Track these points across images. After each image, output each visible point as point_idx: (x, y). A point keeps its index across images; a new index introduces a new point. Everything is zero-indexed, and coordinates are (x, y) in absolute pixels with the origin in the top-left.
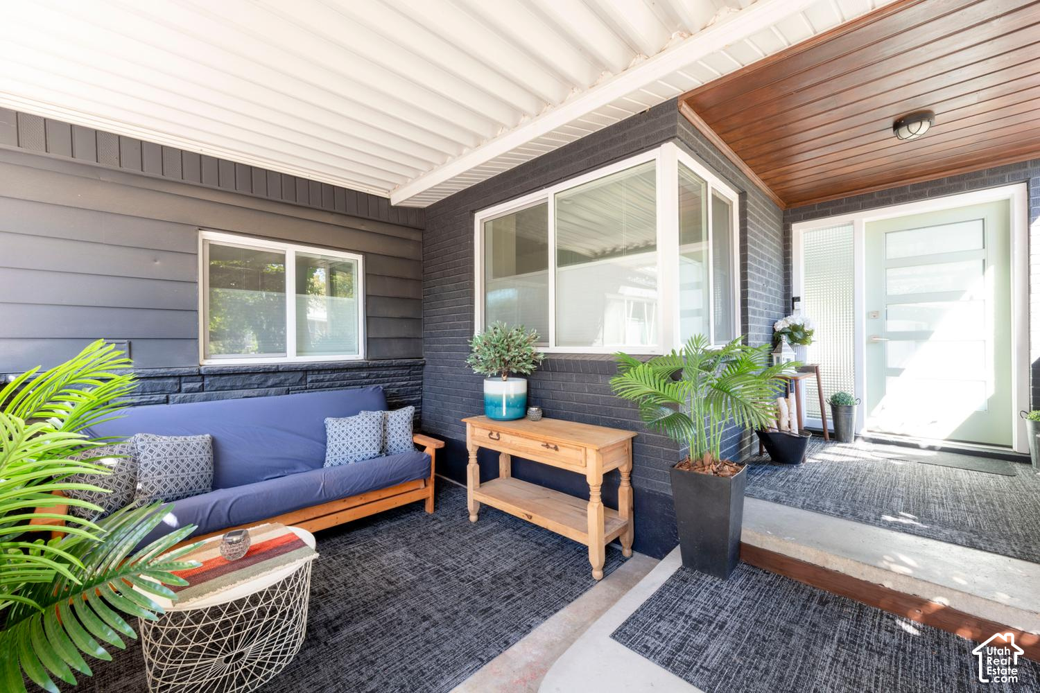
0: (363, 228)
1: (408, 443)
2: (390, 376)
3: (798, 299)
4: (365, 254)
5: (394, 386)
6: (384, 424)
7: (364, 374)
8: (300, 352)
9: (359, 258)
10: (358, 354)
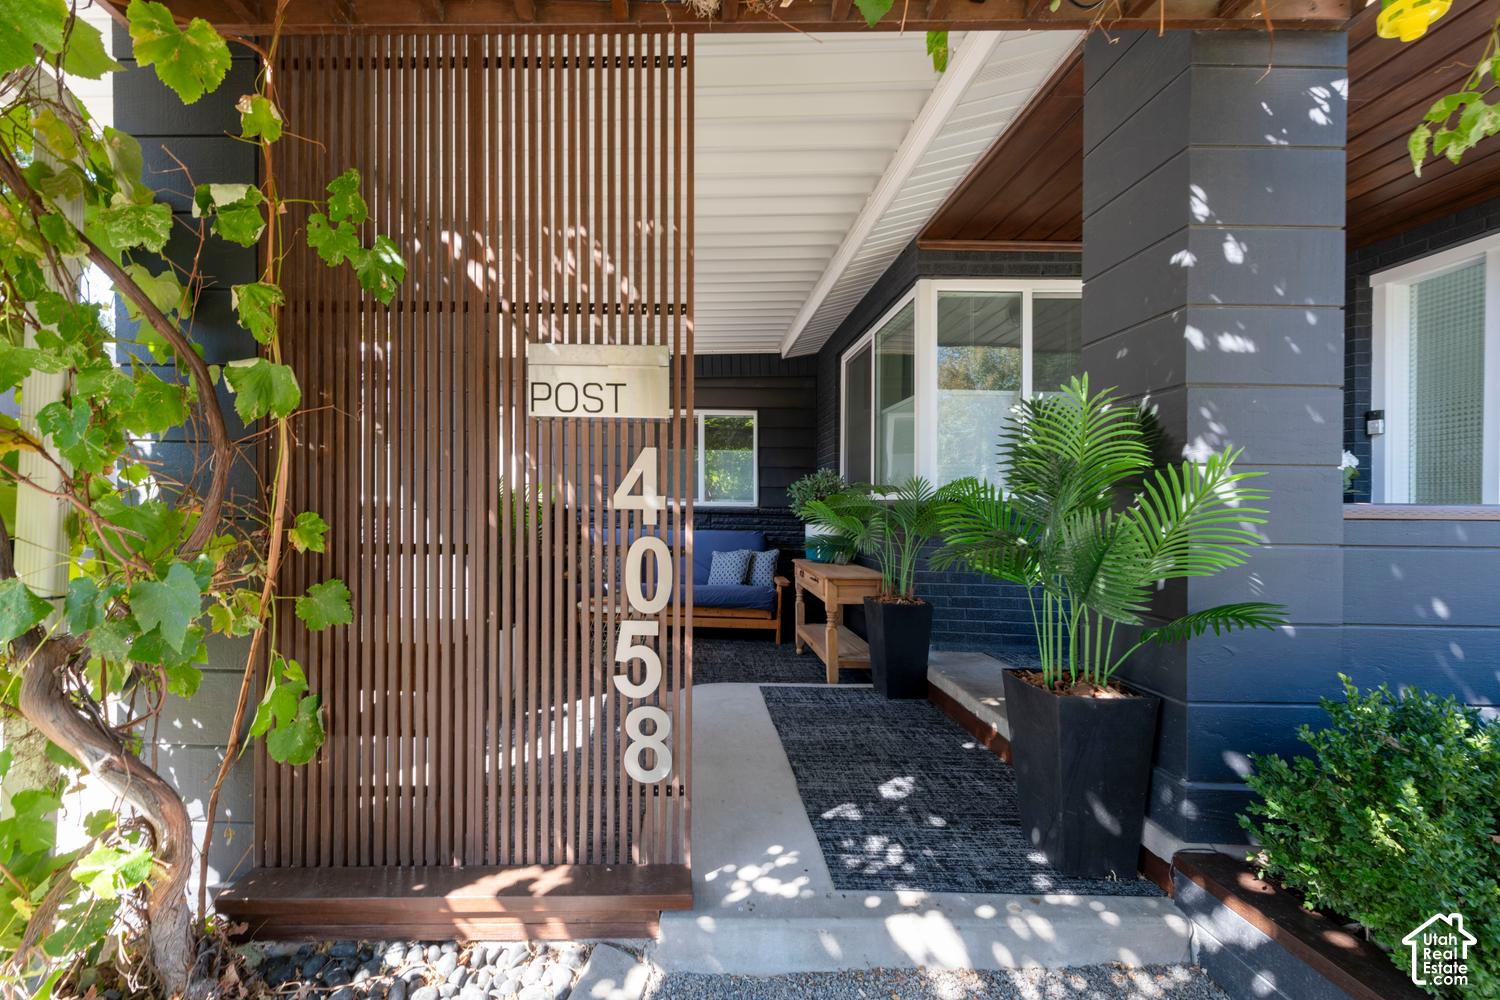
0: (758, 386)
1: (769, 581)
2: (780, 524)
3: (1379, 415)
4: (760, 410)
5: (784, 535)
6: (751, 562)
7: (756, 520)
8: (708, 498)
9: (754, 414)
10: (754, 503)
